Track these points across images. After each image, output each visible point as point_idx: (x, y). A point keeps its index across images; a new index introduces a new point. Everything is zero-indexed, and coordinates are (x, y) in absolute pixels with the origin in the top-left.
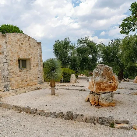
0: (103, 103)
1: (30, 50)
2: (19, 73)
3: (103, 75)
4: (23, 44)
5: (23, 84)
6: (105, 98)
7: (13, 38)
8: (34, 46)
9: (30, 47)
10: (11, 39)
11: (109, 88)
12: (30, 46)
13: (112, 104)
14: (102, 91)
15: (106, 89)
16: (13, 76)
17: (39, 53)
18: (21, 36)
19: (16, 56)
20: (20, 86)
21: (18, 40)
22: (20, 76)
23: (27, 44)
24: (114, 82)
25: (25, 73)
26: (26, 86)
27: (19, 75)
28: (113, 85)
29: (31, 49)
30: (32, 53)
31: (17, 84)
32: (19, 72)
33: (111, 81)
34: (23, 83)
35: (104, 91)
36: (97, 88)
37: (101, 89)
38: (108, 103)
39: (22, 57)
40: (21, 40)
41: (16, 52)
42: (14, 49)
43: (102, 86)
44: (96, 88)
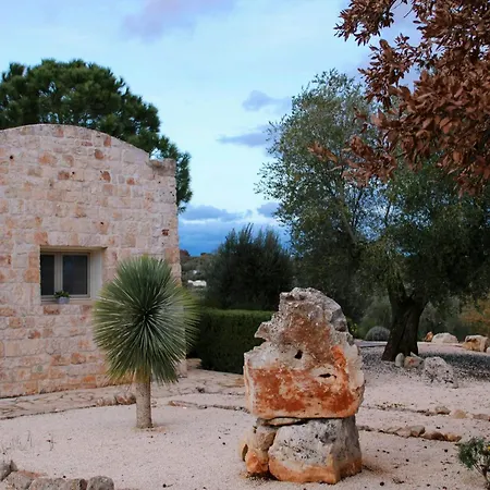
0: (284, 463)
1: (105, 204)
2: (41, 320)
3: (285, 341)
4: (67, 176)
5: (61, 376)
6: (293, 444)
7: (16, 153)
8: (131, 182)
9: (108, 189)
10: (8, 159)
11: (316, 400)
12: (104, 182)
13: (322, 474)
14: (286, 414)
15: (305, 402)
16: (7, 331)
17: (156, 216)
18: (61, 140)
19: (30, 234)
20: (45, 382)
21: (44, 160)
22: (49, 332)
23: (92, 176)
24: (340, 376)
25: (73, 321)
26: (77, 386)
27: (41, 330)
28: (336, 388)
29: (112, 200)
30: (118, 217)
31: (26, 371)
32: (41, 312)
33: (328, 368)
34: (63, 370)
35: (294, 414)
36: (261, 397)
37: (280, 404)
38: (304, 468)
39: (57, 240)
40: (60, 156)
41: (30, 217)
42: (22, 203)
43: (283, 389)
44: (257, 396)
